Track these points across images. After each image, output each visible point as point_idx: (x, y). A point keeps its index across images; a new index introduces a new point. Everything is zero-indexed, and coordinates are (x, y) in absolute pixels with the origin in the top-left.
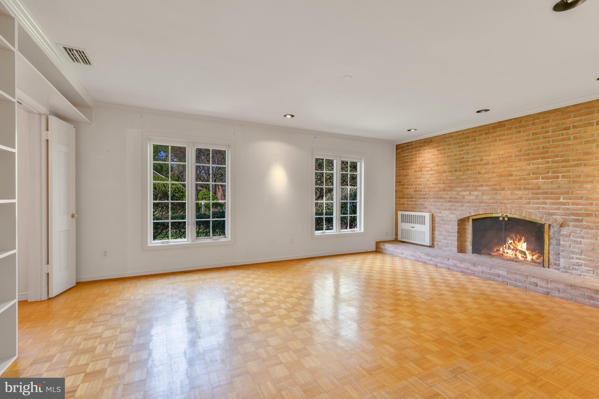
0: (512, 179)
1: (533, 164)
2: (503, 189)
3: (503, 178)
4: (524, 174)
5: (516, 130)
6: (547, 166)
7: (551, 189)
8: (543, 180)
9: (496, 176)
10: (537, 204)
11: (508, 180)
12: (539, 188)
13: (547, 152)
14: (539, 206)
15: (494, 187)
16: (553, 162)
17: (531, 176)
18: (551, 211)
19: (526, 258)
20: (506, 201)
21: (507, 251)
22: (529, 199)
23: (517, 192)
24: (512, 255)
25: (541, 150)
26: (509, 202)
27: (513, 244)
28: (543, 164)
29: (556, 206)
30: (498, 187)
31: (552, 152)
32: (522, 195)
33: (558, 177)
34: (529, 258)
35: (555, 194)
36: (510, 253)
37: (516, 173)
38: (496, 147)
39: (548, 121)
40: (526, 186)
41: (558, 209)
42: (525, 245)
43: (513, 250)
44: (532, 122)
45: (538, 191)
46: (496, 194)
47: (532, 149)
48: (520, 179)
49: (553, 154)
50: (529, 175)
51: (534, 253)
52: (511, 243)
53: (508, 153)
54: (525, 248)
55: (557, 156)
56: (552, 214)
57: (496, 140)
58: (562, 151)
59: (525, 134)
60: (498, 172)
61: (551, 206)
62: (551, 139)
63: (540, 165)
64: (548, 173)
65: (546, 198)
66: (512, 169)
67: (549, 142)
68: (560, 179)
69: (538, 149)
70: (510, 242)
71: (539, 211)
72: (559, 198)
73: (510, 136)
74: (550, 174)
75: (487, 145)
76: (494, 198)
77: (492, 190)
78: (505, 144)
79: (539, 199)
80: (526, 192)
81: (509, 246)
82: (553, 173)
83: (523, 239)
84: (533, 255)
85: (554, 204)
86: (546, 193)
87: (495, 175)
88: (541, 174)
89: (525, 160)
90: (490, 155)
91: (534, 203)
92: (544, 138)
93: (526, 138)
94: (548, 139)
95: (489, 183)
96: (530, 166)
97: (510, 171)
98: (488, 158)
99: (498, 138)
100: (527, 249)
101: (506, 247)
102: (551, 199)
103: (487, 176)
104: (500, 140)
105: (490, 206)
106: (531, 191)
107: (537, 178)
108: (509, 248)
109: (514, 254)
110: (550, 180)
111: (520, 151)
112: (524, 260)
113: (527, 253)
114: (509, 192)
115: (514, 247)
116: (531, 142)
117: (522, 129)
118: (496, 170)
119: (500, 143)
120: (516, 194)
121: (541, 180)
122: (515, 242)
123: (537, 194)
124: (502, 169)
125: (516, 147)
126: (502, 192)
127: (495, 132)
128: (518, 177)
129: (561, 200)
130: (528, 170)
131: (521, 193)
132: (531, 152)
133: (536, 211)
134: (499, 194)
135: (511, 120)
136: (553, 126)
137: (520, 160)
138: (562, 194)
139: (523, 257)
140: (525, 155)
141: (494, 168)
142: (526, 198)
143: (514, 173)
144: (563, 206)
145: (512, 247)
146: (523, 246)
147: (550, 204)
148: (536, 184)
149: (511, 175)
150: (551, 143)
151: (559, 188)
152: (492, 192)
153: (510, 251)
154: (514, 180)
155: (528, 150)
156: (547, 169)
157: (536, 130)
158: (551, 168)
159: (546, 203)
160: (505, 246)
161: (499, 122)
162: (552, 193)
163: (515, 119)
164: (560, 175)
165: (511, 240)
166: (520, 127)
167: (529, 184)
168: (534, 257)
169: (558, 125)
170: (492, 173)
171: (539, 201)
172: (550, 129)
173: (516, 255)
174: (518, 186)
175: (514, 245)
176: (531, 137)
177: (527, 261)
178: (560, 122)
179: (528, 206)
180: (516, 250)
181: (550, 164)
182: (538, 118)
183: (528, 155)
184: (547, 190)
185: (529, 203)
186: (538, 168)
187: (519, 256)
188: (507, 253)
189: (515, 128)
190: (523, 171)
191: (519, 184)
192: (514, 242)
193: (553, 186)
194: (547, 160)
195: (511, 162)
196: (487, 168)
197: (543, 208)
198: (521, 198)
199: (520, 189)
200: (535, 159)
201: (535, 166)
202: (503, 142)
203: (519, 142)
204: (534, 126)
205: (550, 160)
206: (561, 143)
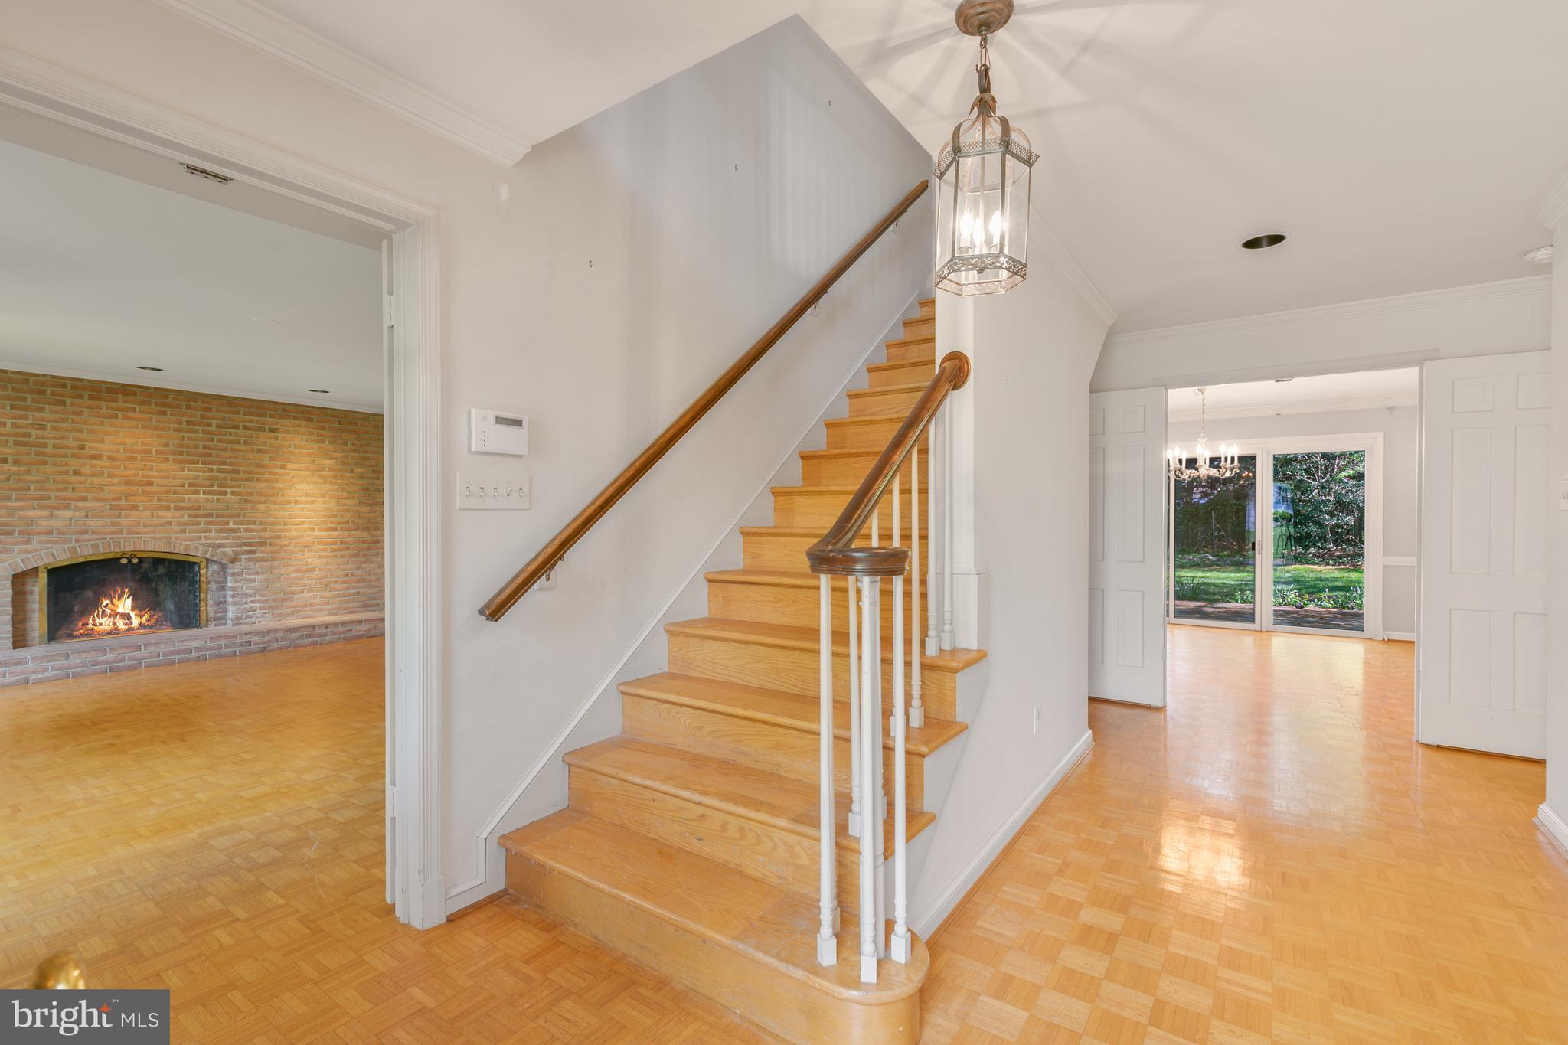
0: (152, 490)
1: (190, 470)
2: (135, 507)
3: (134, 488)
4: (175, 484)
5: (158, 409)
6: (211, 476)
7: (218, 509)
8: (206, 496)
9: (120, 482)
10: (197, 532)
11: (143, 492)
12: (199, 508)
13: (210, 455)
14: (199, 534)
15: (115, 503)
16: (219, 471)
17: (186, 487)
18: (217, 542)
19: (131, 623)
20: (138, 529)
21: (101, 621)
22: (185, 524)
23: (162, 513)
24: (109, 625)
25: (200, 450)
26: (148, 529)
27: (110, 605)
28: (204, 472)
29: (225, 535)
30: (123, 503)
31: (217, 456)
32: (172, 517)
33: (226, 493)
34: (136, 622)
35: (223, 516)
36: (105, 623)
37: (161, 481)
38: (117, 429)
39: (210, 410)
40: (178, 504)
41: (227, 538)
42: (129, 602)
43: (110, 616)
44: (186, 403)
45: (199, 512)
46: (120, 515)
47: (187, 446)
48: (168, 492)
49: (218, 459)
50: (183, 486)
51: (143, 613)
52: (106, 606)
53: (143, 444)
54: (130, 608)
55: (224, 463)
56: (219, 546)
57: (116, 416)
58: (230, 458)
59: (173, 419)
60: (122, 476)
61: (217, 534)
62: (215, 437)
63: (201, 474)
64: (212, 486)
65: (210, 523)
66: (151, 473)
67: (213, 442)
68: (229, 496)
69: (196, 447)
70: (105, 602)
71: (200, 542)
72: (227, 523)
73: (146, 416)
74: (215, 488)
75: (98, 420)
76: (113, 524)
77: (110, 509)
78: (137, 427)
79: (198, 524)
80: (178, 513)
81: (103, 611)
82: (220, 486)
83: (126, 591)
84: (141, 617)
85: (220, 531)
86: (211, 515)
87: (115, 480)
88: (202, 486)
89: (175, 461)
90: (102, 441)
91: (191, 531)
92: (204, 432)
93: (176, 425)
94: (211, 436)
95: (101, 495)
96: (184, 471)
97: (148, 477)
98: (99, 446)
99: (120, 414)
100: (133, 609)
101: (98, 615)
102: (217, 524)
103: (96, 480)
104: (126, 418)
105: (106, 538)
106: (186, 512)
107: (197, 492)
108: (104, 614)
109: (111, 624)
110: (215, 497)
111: (167, 445)
112: (128, 630)
113: (132, 614)
114: (147, 513)
115: (112, 610)
116: (186, 435)
117: (168, 411)
118: (117, 472)
119: (127, 423)
120: (159, 517)
121: (201, 495)
122: (114, 600)
123: (196, 516)
124: (132, 472)
125: (160, 437)
126: (133, 512)
127: (115, 400)
128: (163, 489)
129: (231, 526)
130: (182, 479)
131: (169, 514)
132: (185, 450)
133: (195, 543)
134: (127, 516)
135: (149, 388)
136: (217, 419)
137: (167, 460)
138: (232, 516)
139: (126, 624)
140: (174, 453)
141: (112, 468)
142: (179, 524)
143: (155, 481)
144: (233, 534)
145: (109, 612)
146: (125, 605)
147: (216, 532)
148: (195, 501)
149: (150, 484)
150: (215, 443)
151: (227, 508)
152: (109, 512)
153: (105, 619)
154: (156, 493)
155: (181, 446)
156: (210, 480)
157: (192, 417)
158: (216, 479)
159: (210, 531)
160: (96, 612)
161: (123, 385)
162: (218, 516)
163: (156, 389)
164: (229, 490)
165: (106, 599)
166: (165, 405)
167: (183, 500)
168: (144, 620)
169: (224, 419)
170: (109, 476)
171: (199, 527)
172: (214, 422)
173: (115, 624)
174: (165, 503)
175: (112, 607)
176: (184, 425)
177: (133, 629)
178: (227, 416)
179: (182, 535)
180: (115, 614)
181: (215, 474)
182: (196, 401)
183: (181, 454)
184: (211, 512)
185: (184, 531)
186: (198, 477)
187: (121, 624)
188: (101, 624)
189: (157, 404)
190: (173, 478)
191: (165, 501)
192: (112, 602)
193: (220, 505)
194: (211, 466)
195: (150, 461)
196: (96, 466)
197: (206, 538)
198: (170, 523)
199: (168, 508)
200: (193, 463)
201: (191, 473)
202: (134, 423)
203: (164, 429)
204: (188, 411)
205: (215, 467)
206: (229, 446)
